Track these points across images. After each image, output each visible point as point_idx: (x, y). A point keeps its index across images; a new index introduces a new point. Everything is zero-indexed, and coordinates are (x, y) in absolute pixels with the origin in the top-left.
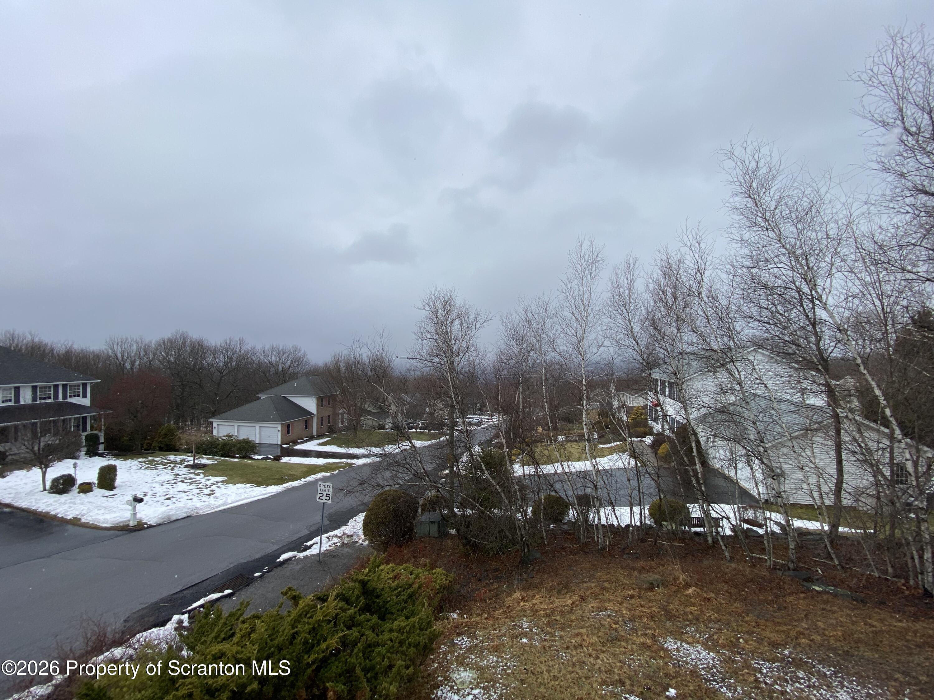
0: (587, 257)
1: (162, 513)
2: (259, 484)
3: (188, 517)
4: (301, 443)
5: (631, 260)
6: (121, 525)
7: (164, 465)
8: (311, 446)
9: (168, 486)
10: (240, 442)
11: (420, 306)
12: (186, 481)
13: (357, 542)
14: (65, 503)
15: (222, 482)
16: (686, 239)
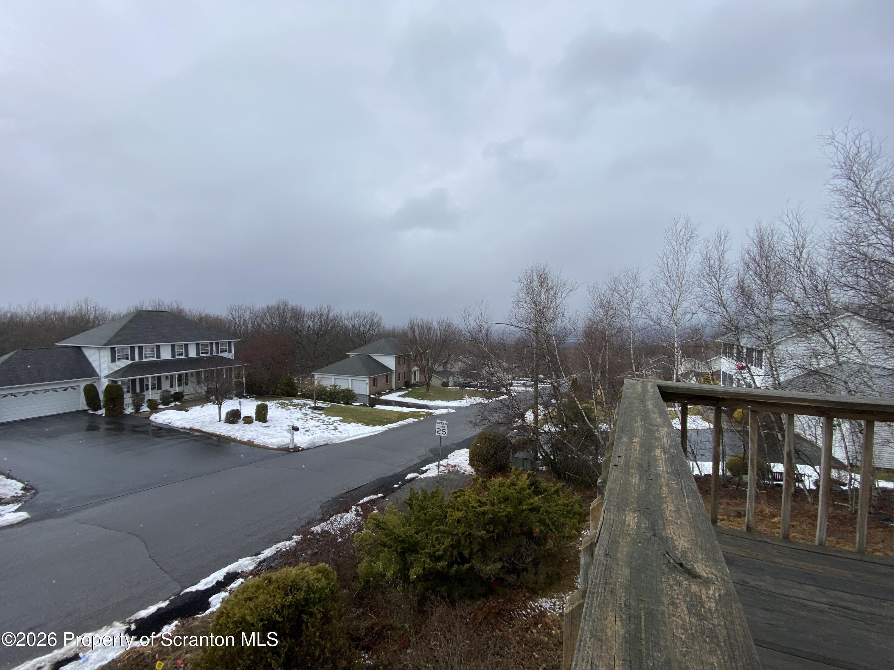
0: (682, 233)
1: (310, 440)
2: (367, 424)
3: (326, 444)
4: (385, 394)
5: (722, 233)
6: (283, 447)
7: (293, 406)
8: (393, 397)
9: (303, 422)
10: (343, 391)
11: (517, 279)
12: (314, 419)
13: (460, 471)
14: (239, 430)
15: (340, 421)
16: (785, 217)
